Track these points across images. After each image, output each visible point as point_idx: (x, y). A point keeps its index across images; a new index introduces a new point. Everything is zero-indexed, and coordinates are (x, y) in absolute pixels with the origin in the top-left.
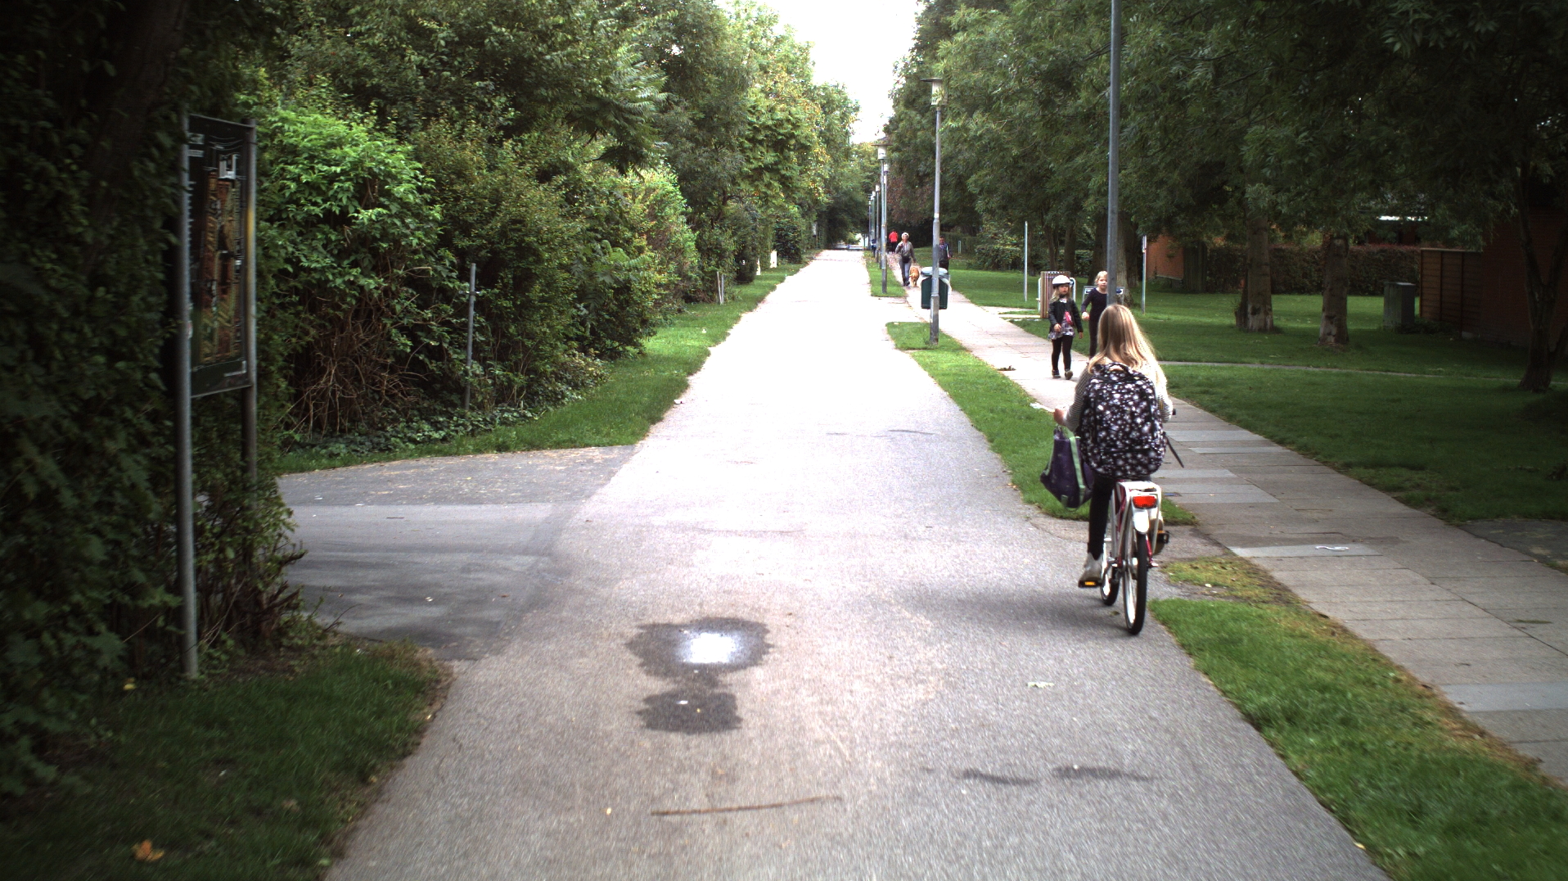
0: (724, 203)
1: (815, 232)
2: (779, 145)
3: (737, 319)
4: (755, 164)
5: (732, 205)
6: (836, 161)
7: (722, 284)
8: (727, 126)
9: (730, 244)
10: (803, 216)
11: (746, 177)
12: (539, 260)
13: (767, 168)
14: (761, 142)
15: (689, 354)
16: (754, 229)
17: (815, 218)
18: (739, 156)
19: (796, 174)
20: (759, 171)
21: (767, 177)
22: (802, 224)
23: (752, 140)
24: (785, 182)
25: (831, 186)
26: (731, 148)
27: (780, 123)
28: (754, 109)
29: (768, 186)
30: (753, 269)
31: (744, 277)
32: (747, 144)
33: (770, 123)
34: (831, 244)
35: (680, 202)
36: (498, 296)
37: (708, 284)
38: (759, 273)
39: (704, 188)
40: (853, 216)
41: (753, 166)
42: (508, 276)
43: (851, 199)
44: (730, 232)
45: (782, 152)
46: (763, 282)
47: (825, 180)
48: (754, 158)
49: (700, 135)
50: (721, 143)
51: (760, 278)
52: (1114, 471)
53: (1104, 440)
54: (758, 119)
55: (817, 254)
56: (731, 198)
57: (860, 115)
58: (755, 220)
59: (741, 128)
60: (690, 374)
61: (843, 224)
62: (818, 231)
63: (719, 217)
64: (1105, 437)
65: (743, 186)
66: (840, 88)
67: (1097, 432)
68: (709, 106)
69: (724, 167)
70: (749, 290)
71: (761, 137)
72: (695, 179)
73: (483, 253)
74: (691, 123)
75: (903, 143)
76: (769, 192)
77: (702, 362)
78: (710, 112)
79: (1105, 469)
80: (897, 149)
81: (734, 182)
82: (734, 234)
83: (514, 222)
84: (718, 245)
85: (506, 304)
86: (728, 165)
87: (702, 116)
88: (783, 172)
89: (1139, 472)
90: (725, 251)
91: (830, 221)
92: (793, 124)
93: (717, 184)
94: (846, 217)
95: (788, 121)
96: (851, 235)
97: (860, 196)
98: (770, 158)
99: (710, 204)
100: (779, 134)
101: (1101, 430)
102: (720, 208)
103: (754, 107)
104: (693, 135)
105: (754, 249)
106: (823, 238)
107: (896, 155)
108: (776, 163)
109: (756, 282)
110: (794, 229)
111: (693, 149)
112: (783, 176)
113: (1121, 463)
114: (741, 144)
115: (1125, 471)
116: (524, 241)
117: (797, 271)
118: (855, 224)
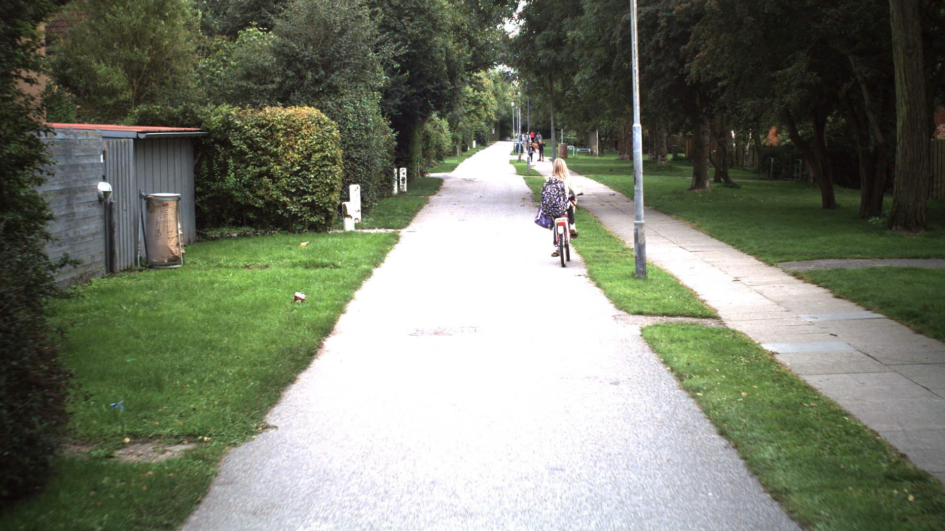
2: (476, 103)
3: (464, 160)
7: (458, 150)
11: (465, 114)
13: (472, 111)
14: (470, 103)
16: (468, 132)
18: (463, 108)
19: (483, 111)
21: (472, 114)
24: (478, 115)
25: (498, 113)
31: (464, 149)
32: (466, 104)
34: (501, 139)
37: (454, 151)
38: (469, 148)
41: (467, 111)
45: (477, 106)
46: (471, 152)
47: (495, 112)
48: (468, 108)
55: (493, 143)
58: (468, 129)
59: (462, 98)
62: (495, 134)
65: (464, 118)
70: (464, 154)
76: (473, 119)
82: (461, 133)
84: (457, 137)
88: (478, 112)
90: (459, 139)
91: (501, 127)
105: (467, 140)
106: (498, 135)
108: (475, 110)
109: (468, 151)
110: (484, 132)
117: (484, 149)
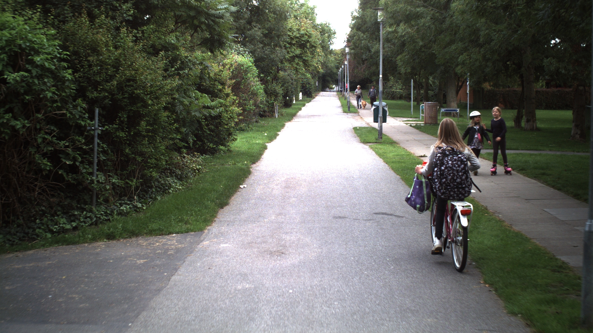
0: (278, 72)
1: (317, 85)
2: (302, 46)
3: (283, 126)
4: (291, 55)
5: (281, 73)
6: (326, 55)
7: (276, 108)
8: (278, 36)
9: (280, 90)
10: (313, 78)
11: (287, 60)
12: (146, 105)
13: (297, 56)
14: (294, 45)
15: (256, 149)
16: (292, 84)
17: (317, 79)
18: (284, 50)
19: (309, 59)
20: (293, 58)
21: (297, 60)
22: (312, 81)
23: (290, 44)
24: (306, 63)
25: (324, 65)
26: (280, 47)
27: (302, 36)
28: (291, 30)
29: (297, 64)
30: (291, 101)
31: (287, 104)
32: (288, 45)
33: (298, 35)
34: (323, 90)
35: (255, 71)
36: (117, 129)
37: (270, 109)
38: (294, 102)
39: (268, 65)
40: (332, 78)
41: (290, 55)
42: (124, 116)
43: (331, 71)
44: (280, 85)
45: (303, 49)
46: (296, 106)
47: (322, 63)
48: (291, 52)
49: (266, 41)
50: (276, 46)
51: (295, 104)
52: (449, 197)
53: (444, 183)
54: (292, 33)
55: (318, 94)
56: (280, 70)
57: (336, 36)
58: (292, 80)
59: (285, 37)
60: (254, 163)
61: (328, 81)
62: (318, 84)
63: (276, 78)
64: (445, 182)
65: (286, 64)
66: (327, 25)
67: (441, 179)
68: (270, 27)
69: (277, 55)
70: (289, 110)
71: (294, 42)
72: (264, 61)
73: (107, 101)
74: (261, 35)
75: (356, 46)
76: (298, 67)
77: (261, 154)
78: (270, 30)
79: (445, 196)
80: (353, 49)
81: (282, 62)
82: (282, 86)
83: (129, 80)
84: (275, 91)
85: (122, 134)
86: (279, 55)
87: (267, 32)
88: (304, 58)
89: (460, 197)
90: (278, 94)
91: (323, 80)
92: (308, 36)
93: (274, 63)
94: (329, 79)
95: (306, 34)
96: (331, 86)
97: (335, 70)
98: (298, 52)
99: (271, 73)
100: (302, 40)
101: (443, 178)
102: (276, 74)
103: (291, 29)
104: (263, 41)
105: (292, 92)
106: (320, 87)
107: (352, 51)
108: (301, 54)
109: (293, 106)
110: (309, 83)
111: (263, 47)
112: (304, 60)
113: (452, 193)
114: (285, 45)
115: (454, 197)
116: (134, 93)
117: (310, 101)
118: (333, 82)
